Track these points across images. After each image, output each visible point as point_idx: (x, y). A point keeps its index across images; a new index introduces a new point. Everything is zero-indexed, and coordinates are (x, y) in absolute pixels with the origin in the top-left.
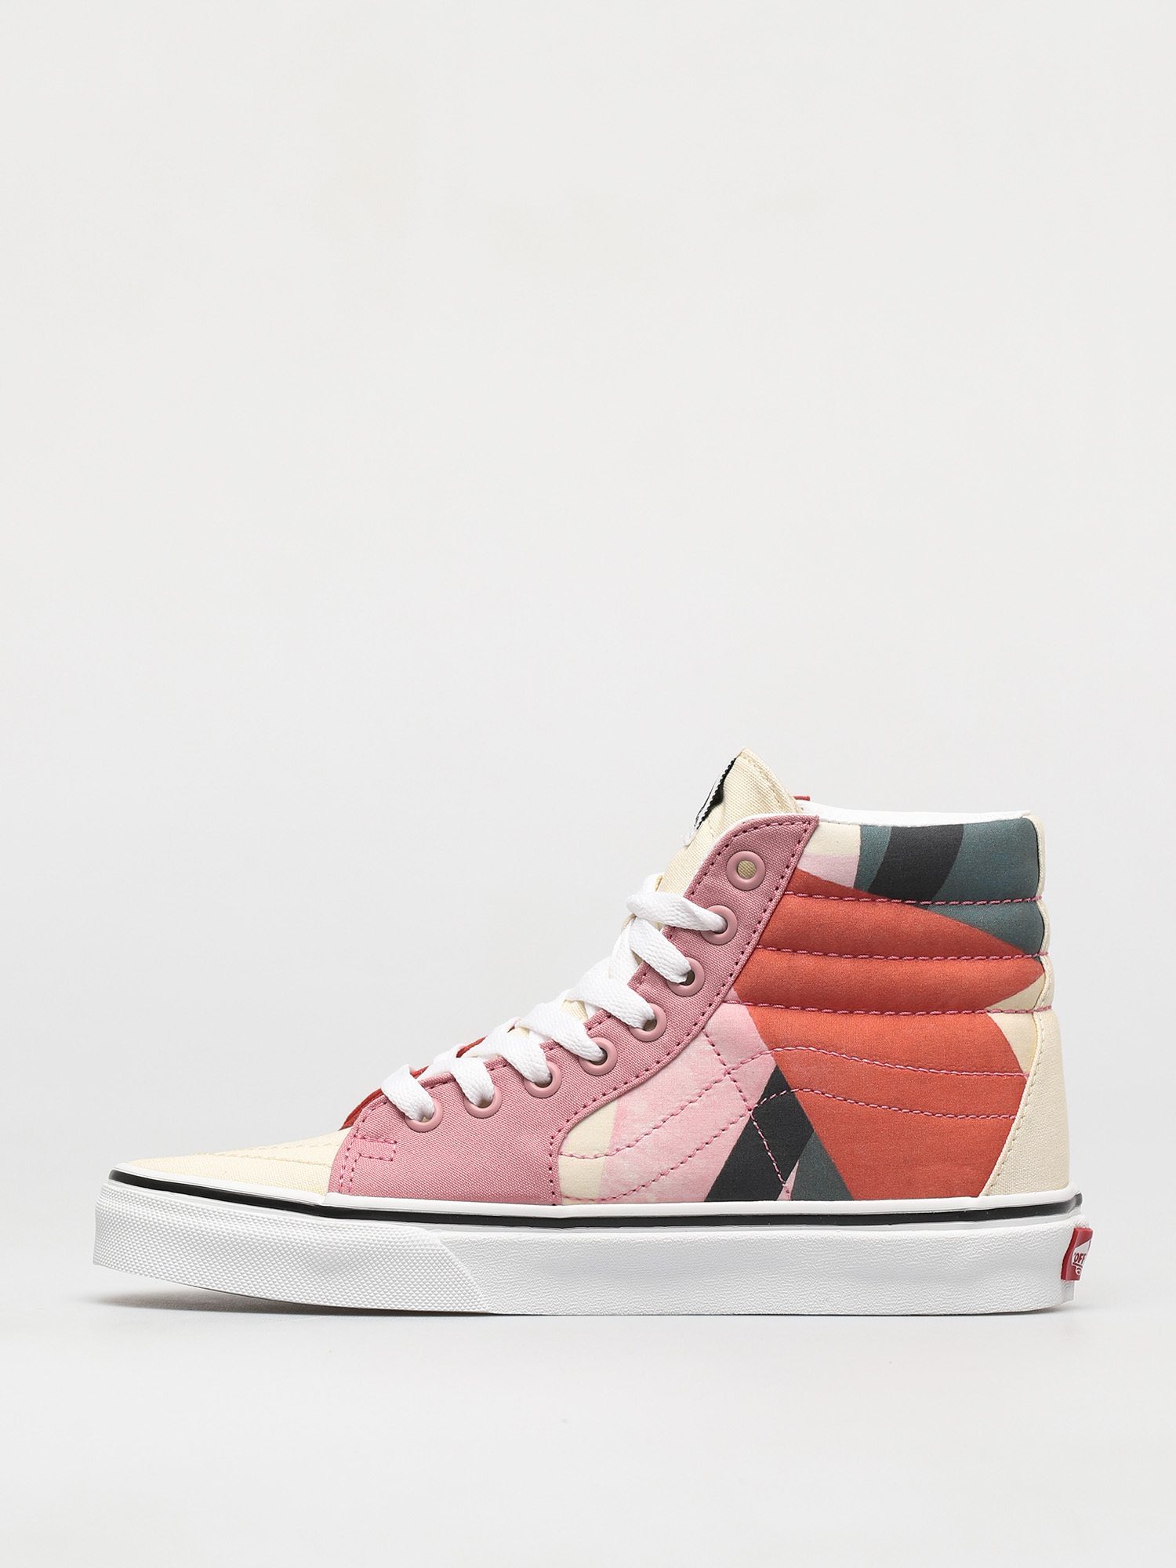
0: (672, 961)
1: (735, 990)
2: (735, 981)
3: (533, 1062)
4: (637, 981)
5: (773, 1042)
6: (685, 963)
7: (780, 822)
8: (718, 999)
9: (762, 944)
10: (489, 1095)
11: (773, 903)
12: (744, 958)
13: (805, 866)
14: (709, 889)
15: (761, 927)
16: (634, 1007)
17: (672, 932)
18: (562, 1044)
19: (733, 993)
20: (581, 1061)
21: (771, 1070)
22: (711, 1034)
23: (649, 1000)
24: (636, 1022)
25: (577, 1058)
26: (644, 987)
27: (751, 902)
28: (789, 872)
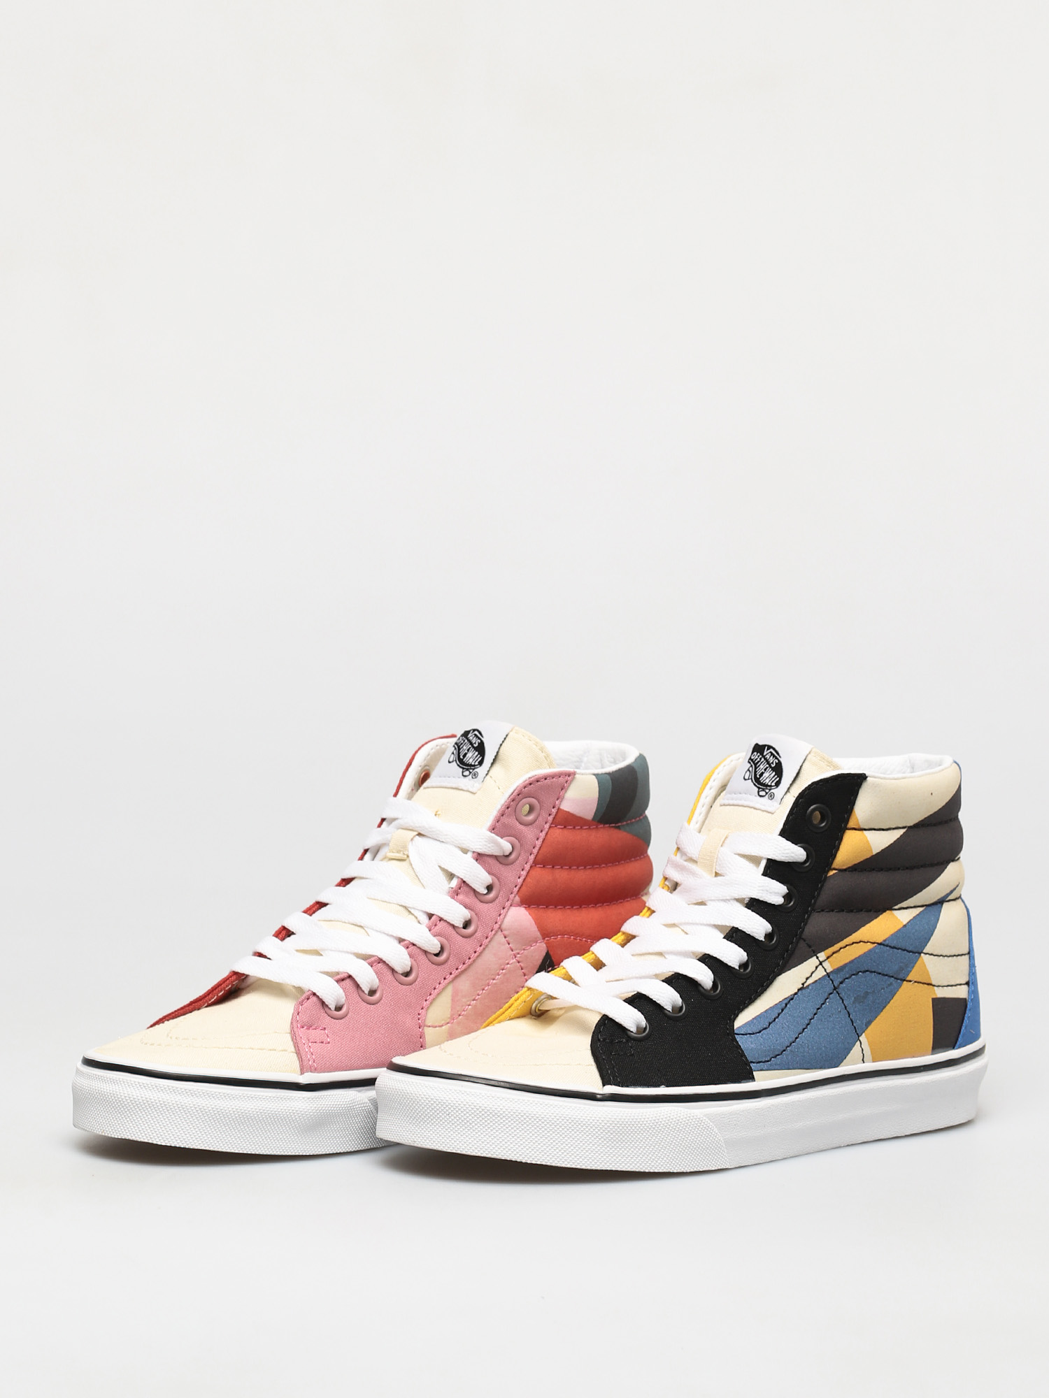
0: (479, 877)
1: (519, 896)
2: (518, 891)
3: (400, 959)
4: (455, 893)
5: (545, 934)
6: (488, 879)
7: (553, 776)
8: (508, 904)
9: (535, 863)
10: (375, 987)
11: (544, 833)
12: (524, 873)
13: (566, 806)
14: (504, 825)
15: (535, 851)
16: (456, 913)
17: (480, 857)
18: (415, 943)
19: (517, 899)
20: (428, 955)
21: (544, 954)
22: (505, 930)
23: (466, 907)
24: (459, 923)
25: (426, 952)
26: (461, 897)
27: (529, 833)
28: (554, 811)
